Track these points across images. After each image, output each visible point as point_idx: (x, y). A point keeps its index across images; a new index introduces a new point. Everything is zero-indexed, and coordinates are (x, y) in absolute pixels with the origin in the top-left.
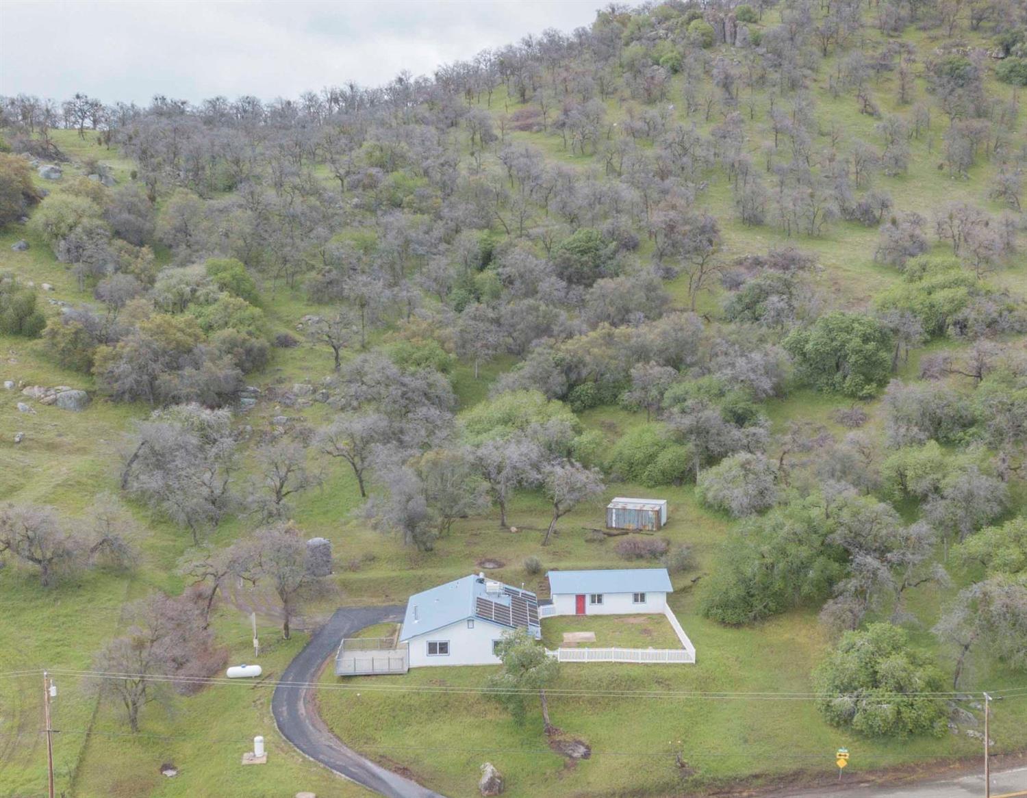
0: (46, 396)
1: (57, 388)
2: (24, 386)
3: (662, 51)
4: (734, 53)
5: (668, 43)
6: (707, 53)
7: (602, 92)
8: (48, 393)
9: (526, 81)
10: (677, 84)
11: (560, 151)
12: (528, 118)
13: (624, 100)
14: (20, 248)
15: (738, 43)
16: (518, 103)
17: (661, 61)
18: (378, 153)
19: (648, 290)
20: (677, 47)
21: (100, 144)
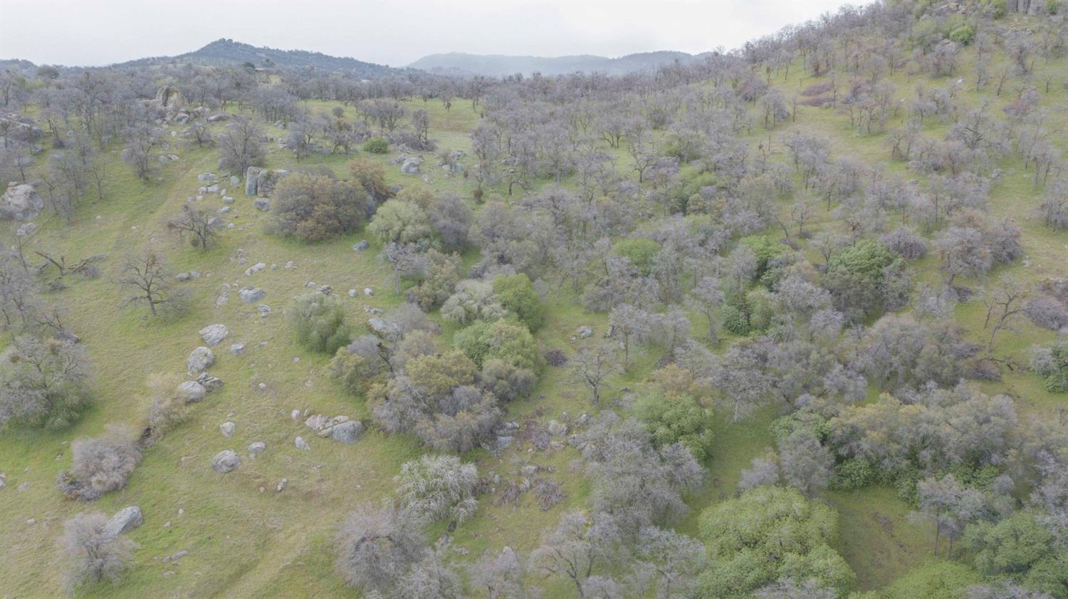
0: (324, 428)
1: (336, 418)
2: (309, 416)
3: (953, 24)
4: (1027, 22)
5: (959, 16)
6: (999, 25)
7: (891, 65)
8: (327, 425)
9: (821, 57)
10: (968, 56)
11: (846, 129)
12: (819, 93)
13: (912, 74)
14: (360, 248)
15: (1031, 12)
16: (812, 76)
17: (952, 34)
18: (676, 143)
19: (941, 340)
20: (969, 19)
21: (482, 117)
